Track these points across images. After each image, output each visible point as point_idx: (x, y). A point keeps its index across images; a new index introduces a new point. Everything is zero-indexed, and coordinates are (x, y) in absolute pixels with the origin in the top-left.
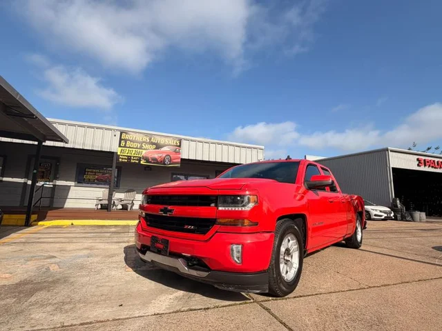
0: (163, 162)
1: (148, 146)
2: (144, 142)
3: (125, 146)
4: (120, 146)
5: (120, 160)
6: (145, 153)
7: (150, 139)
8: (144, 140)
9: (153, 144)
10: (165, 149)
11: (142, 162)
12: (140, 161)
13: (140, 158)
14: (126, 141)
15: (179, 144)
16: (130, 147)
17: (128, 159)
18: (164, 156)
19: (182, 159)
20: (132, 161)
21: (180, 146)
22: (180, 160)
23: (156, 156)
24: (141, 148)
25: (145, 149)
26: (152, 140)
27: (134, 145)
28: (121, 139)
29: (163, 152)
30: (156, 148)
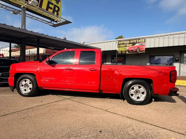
0: (136, 51)
1: (129, 45)
2: (127, 43)
3: (120, 47)
4: (118, 47)
5: (119, 53)
6: (128, 48)
7: (130, 42)
8: (127, 42)
9: (131, 43)
10: (137, 45)
11: (127, 53)
12: (126, 52)
13: (126, 51)
14: (120, 44)
15: (144, 41)
16: (121, 47)
17: (121, 52)
18: (136, 48)
19: (146, 48)
20: (123, 53)
21: (145, 42)
22: (145, 49)
23: (133, 49)
24: (126, 46)
25: (128, 47)
26: (131, 42)
27: (123, 46)
28: (118, 44)
29: (136, 47)
30: (133, 45)
